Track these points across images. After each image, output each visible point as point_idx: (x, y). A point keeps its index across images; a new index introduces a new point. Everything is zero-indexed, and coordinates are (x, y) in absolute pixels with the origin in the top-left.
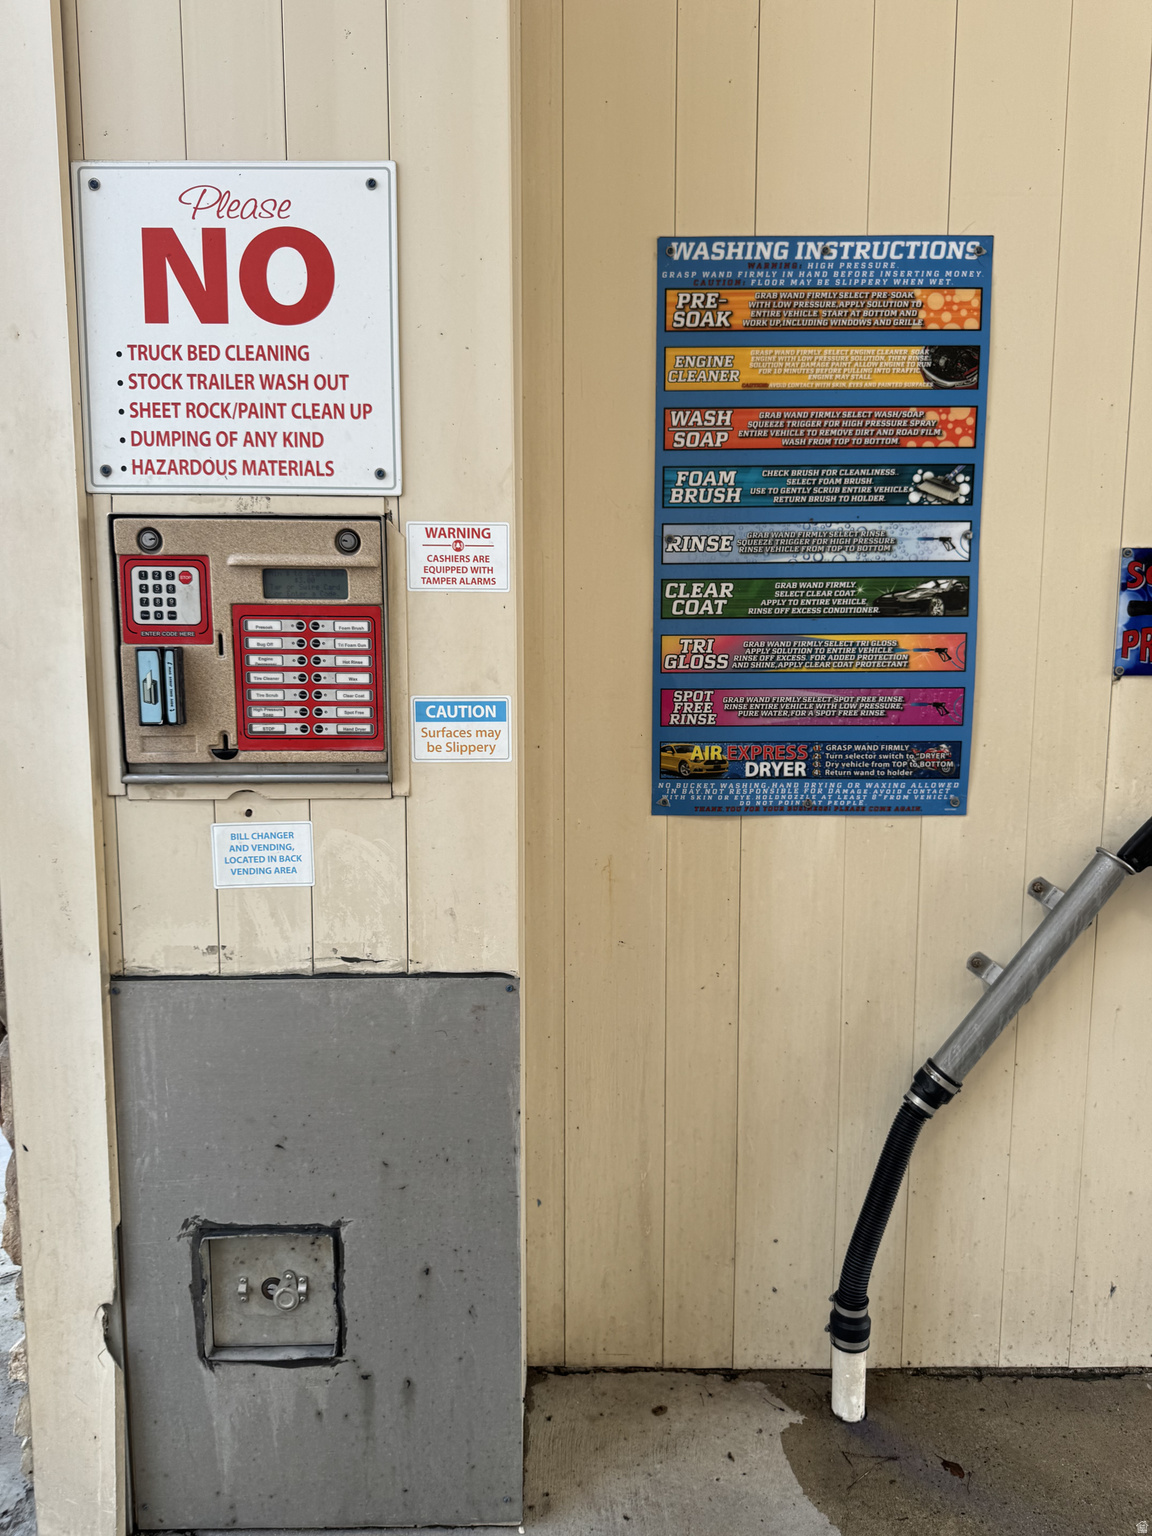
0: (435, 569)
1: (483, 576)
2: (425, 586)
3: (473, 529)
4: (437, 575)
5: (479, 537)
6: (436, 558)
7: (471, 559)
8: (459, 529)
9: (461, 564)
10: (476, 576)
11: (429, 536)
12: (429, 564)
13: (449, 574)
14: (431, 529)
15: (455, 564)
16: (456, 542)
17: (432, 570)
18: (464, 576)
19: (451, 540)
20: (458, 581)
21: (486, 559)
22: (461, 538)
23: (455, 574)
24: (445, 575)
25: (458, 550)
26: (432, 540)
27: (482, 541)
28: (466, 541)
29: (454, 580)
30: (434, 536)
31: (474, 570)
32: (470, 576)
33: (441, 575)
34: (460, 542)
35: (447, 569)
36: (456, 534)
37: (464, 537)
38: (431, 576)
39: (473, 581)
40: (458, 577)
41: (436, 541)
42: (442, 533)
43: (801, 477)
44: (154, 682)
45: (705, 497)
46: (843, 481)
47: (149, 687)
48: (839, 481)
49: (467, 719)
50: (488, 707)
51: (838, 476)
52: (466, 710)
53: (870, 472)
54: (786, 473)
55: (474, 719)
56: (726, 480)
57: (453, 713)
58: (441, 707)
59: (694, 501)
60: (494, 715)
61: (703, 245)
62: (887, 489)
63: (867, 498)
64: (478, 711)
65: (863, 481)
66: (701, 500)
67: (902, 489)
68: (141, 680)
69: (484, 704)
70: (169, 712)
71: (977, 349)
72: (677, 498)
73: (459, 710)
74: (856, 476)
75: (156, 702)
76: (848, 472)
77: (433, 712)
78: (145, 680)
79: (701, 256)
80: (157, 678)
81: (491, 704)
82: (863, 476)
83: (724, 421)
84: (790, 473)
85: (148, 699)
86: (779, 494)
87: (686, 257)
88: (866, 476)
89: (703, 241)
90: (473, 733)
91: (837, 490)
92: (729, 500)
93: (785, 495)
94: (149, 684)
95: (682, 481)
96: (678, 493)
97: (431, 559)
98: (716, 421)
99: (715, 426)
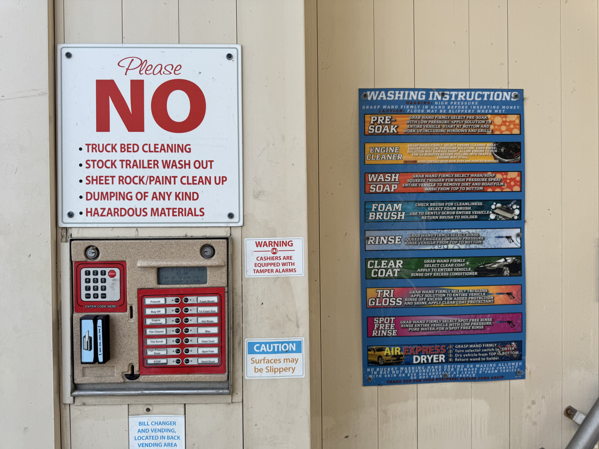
0: (261, 265)
1: (288, 267)
2: (256, 274)
3: (283, 242)
4: (262, 268)
5: (286, 246)
6: (261, 258)
7: (282, 258)
8: (275, 242)
9: (276, 261)
10: (285, 268)
11: (257, 246)
12: (258, 262)
13: (269, 267)
14: (259, 242)
15: (273, 262)
16: (273, 249)
17: (259, 265)
18: (278, 268)
19: (270, 248)
20: (274, 271)
21: (290, 258)
22: (276, 247)
23: (273, 267)
24: (267, 268)
25: (274, 253)
26: (259, 248)
27: (288, 248)
28: (279, 248)
29: (272, 271)
30: (261, 246)
31: (284, 264)
32: (281, 268)
33: (264, 268)
34: (275, 249)
35: (267, 265)
36: (273, 244)
37: (278, 246)
38: (259, 269)
39: (283, 270)
40: (275, 268)
41: (262, 249)
42: (265, 244)
43: (435, 206)
44: (90, 338)
45: (387, 216)
46: (456, 208)
47: (87, 340)
48: (454, 208)
49: (278, 352)
50: (291, 345)
51: (454, 206)
52: (278, 347)
53: (470, 204)
54: (427, 204)
55: (282, 352)
56: (397, 208)
57: (270, 349)
58: (263, 345)
59: (381, 218)
60: (294, 349)
61: (383, 92)
62: (479, 212)
63: (469, 217)
64: (285, 347)
65: (467, 208)
66: (385, 218)
67: (486, 212)
68: (83, 336)
69: (288, 343)
70: (99, 356)
71: (519, 144)
72: (372, 217)
73: (274, 347)
74: (463, 206)
75: (91, 349)
76: (459, 204)
77: (259, 348)
78: (85, 336)
79: (382, 98)
80: (92, 335)
81: (293, 342)
82: (466, 206)
83: (395, 179)
84: (429, 204)
85: (86, 347)
86: (424, 215)
87: (375, 98)
88: (468, 206)
89: (383, 90)
90: (282, 360)
91: (454, 213)
92: (399, 218)
93: (427, 215)
94: (87, 339)
95: (375, 209)
96: (373, 215)
97: (259, 259)
98: (391, 179)
99: (390, 181)
